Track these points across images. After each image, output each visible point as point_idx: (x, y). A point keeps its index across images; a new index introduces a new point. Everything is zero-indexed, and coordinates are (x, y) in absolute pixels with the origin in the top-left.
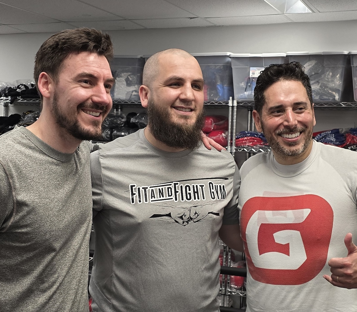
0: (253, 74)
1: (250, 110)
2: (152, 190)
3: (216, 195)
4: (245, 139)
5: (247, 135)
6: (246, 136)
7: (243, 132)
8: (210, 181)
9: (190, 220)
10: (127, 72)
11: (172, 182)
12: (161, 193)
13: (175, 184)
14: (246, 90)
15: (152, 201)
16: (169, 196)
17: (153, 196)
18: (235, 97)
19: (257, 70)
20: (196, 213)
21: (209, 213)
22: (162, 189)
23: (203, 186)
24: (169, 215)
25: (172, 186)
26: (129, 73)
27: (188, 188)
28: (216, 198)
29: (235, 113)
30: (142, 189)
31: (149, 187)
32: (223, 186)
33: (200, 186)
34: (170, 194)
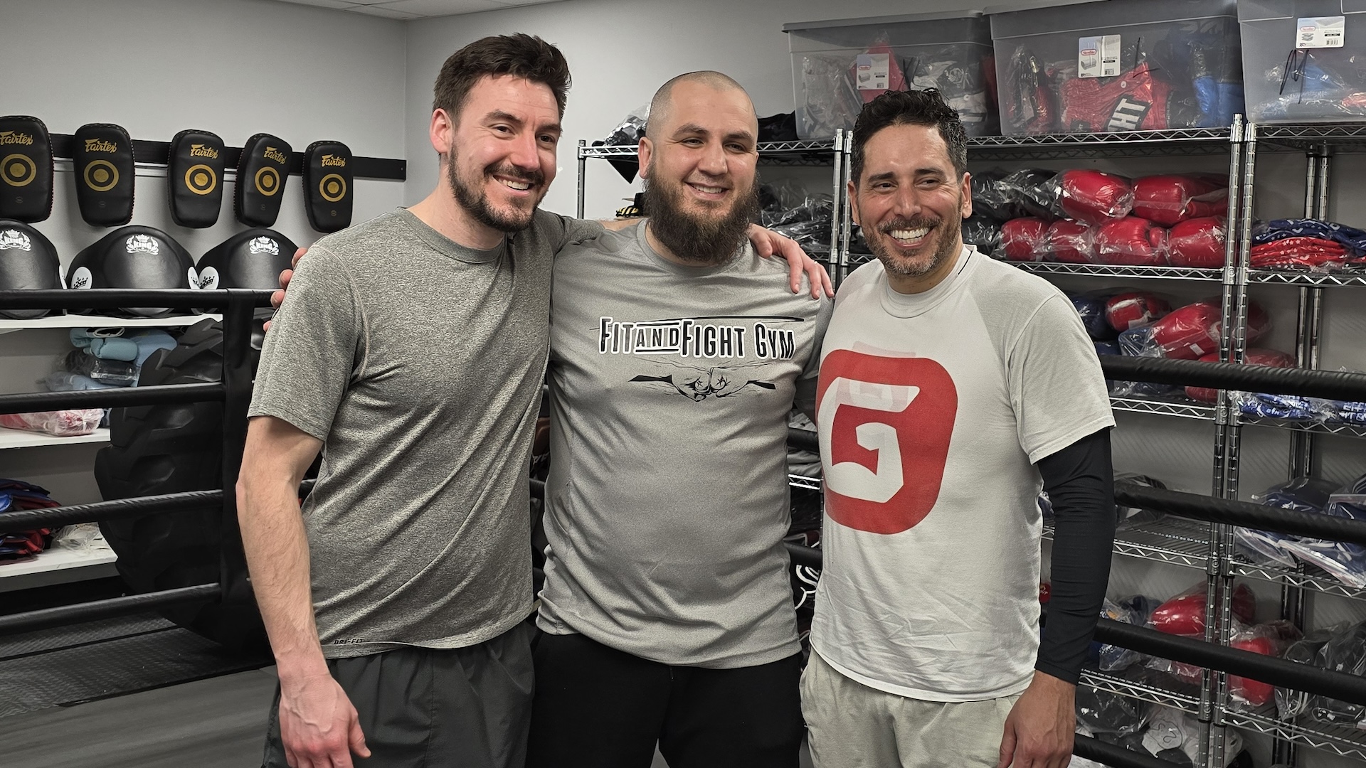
0: (1309, 37)
1: (1314, 156)
2: (641, 332)
3: (769, 349)
4: (1285, 244)
5: (1294, 230)
6: (1289, 236)
7: (1280, 221)
8: (758, 322)
9: (708, 392)
10: (942, 58)
11: (681, 319)
12: (657, 337)
13: (686, 324)
14: (1283, 91)
15: (637, 351)
16: (671, 344)
17: (641, 341)
18: (1250, 115)
19: (1318, 24)
20: (722, 380)
21: (749, 382)
22: (660, 330)
23: (743, 330)
24: (668, 379)
25: (680, 328)
26: (950, 63)
27: (710, 332)
28: (770, 355)
29: (1250, 165)
30: (623, 329)
31: (635, 325)
32: (790, 334)
33: (736, 330)
34: (674, 342)
